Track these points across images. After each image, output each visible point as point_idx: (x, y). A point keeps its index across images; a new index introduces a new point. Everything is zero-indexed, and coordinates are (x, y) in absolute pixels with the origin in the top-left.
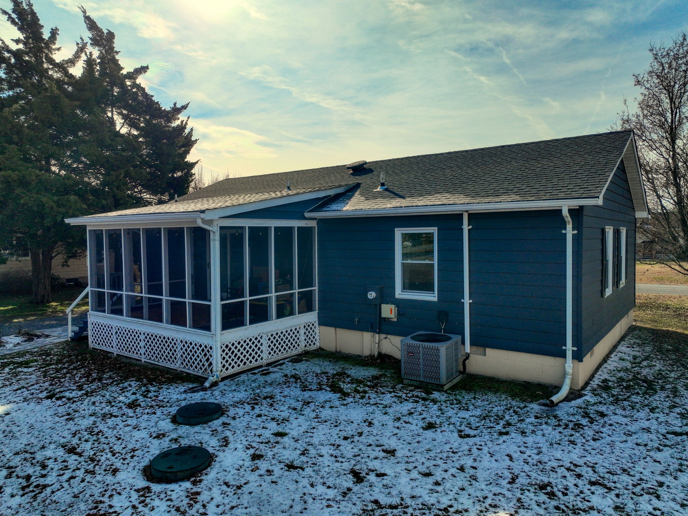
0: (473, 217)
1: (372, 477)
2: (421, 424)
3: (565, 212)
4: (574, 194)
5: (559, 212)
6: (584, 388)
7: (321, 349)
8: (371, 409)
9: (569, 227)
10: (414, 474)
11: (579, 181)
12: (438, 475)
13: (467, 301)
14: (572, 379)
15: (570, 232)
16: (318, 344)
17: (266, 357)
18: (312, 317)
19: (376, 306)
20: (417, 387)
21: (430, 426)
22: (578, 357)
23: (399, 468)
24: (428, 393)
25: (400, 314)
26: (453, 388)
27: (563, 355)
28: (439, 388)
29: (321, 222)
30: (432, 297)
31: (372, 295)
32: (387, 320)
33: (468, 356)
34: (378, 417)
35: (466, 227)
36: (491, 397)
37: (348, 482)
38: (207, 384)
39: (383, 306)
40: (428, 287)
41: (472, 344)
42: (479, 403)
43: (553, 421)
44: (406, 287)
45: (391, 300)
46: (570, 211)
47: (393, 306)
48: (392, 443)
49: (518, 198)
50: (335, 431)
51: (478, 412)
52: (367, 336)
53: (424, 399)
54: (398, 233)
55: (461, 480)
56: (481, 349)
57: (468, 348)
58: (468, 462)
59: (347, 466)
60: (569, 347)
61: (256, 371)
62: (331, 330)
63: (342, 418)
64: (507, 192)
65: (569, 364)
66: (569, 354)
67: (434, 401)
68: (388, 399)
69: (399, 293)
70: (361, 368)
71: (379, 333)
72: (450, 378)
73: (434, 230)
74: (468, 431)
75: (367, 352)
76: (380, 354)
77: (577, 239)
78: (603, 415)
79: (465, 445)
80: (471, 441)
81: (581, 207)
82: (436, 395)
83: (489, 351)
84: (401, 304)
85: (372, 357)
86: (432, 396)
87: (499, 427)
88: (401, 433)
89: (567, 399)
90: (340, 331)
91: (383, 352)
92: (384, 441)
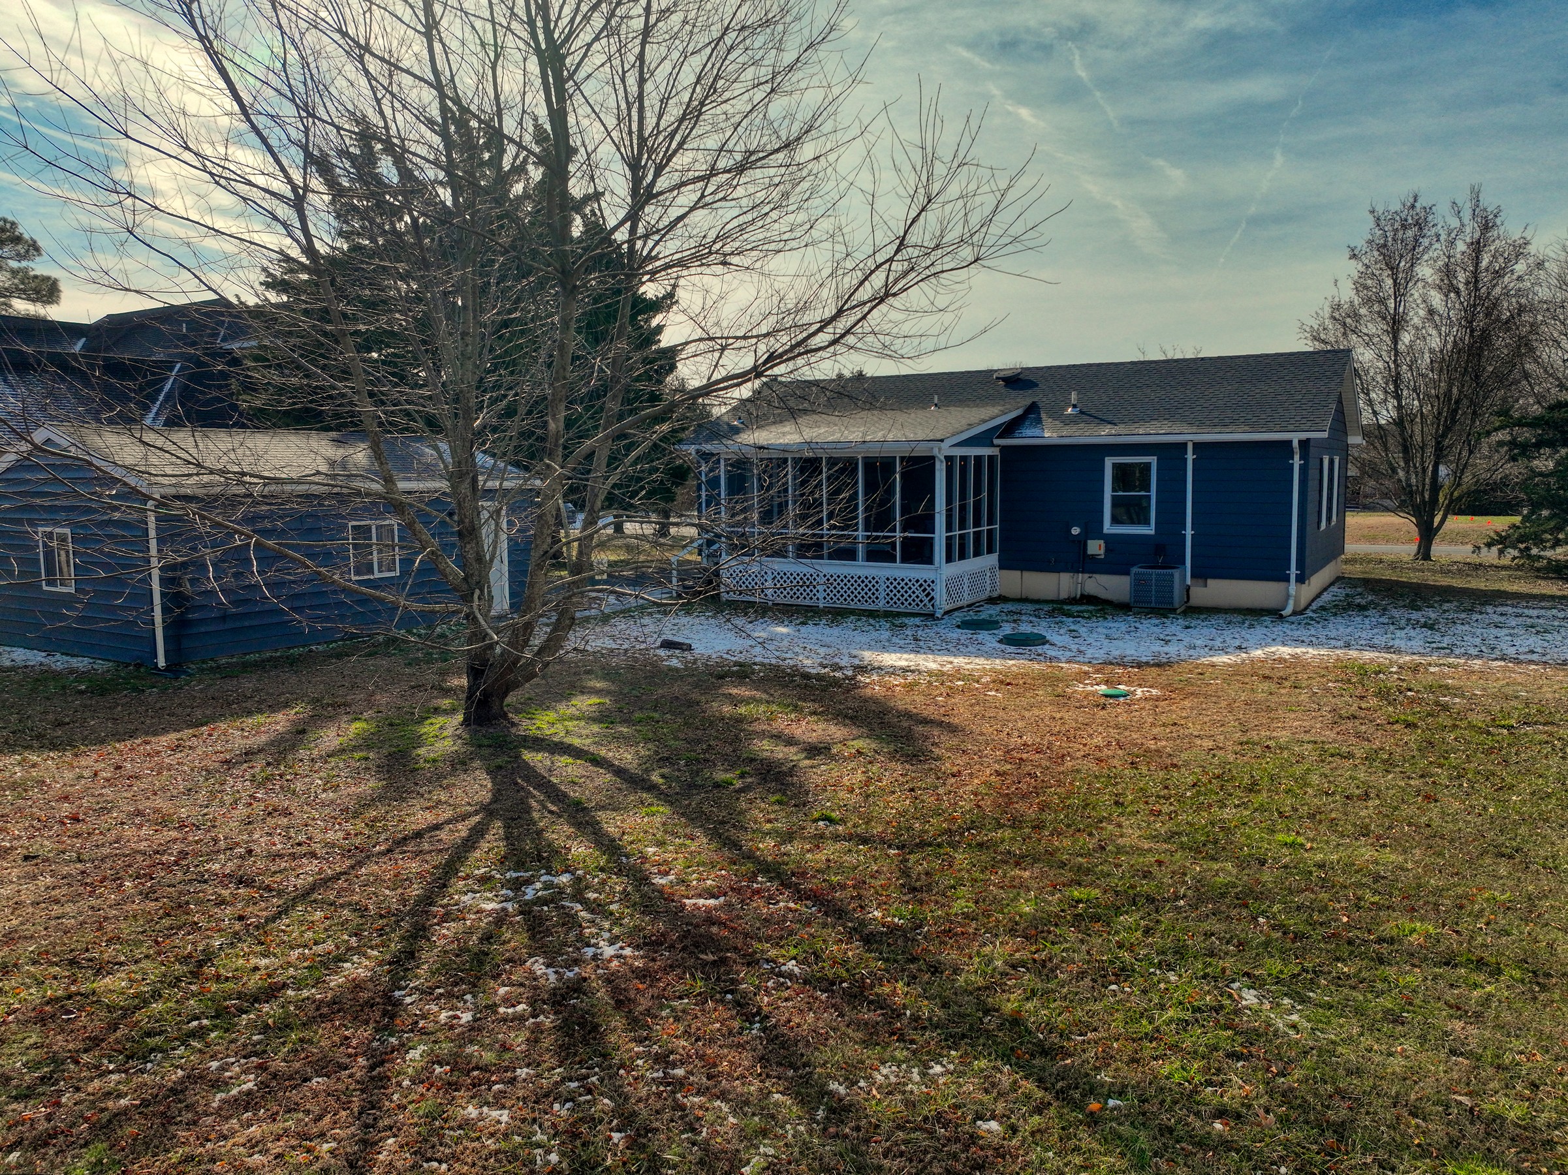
0: (1197, 446)
3: (1295, 444)
4: (1303, 427)
5: (1290, 442)
6: (1306, 609)
7: (1001, 596)
9: (1297, 457)
11: (1304, 413)
13: (1189, 532)
14: (1295, 602)
15: (1297, 462)
16: (998, 591)
18: (992, 559)
19: (1081, 543)
22: (1301, 579)
25: (1107, 550)
27: (1287, 579)
28: (1174, 611)
29: (1003, 449)
30: (1149, 530)
31: (1075, 531)
32: (1093, 558)
33: (1190, 588)
35: (1190, 457)
39: (1090, 542)
40: (1143, 520)
41: (1193, 576)
44: (1115, 520)
45: (1099, 535)
46: (1300, 442)
47: (1102, 542)
49: (1247, 428)
52: (1066, 577)
54: (1109, 462)
56: (1201, 581)
57: (1190, 580)
60: (1293, 571)
62: (1018, 573)
64: (1234, 422)
65: (1293, 587)
66: (1293, 578)
69: (1108, 527)
71: (1083, 572)
73: (1153, 460)
75: (1064, 595)
76: (1082, 595)
77: (1304, 469)
81: (1308, 440)
83: (1210, 581)
84: (1110, 540)
85: (1072, 599)
89: (1293, 615)
90: (1026, 574)
91: (1087, 592)
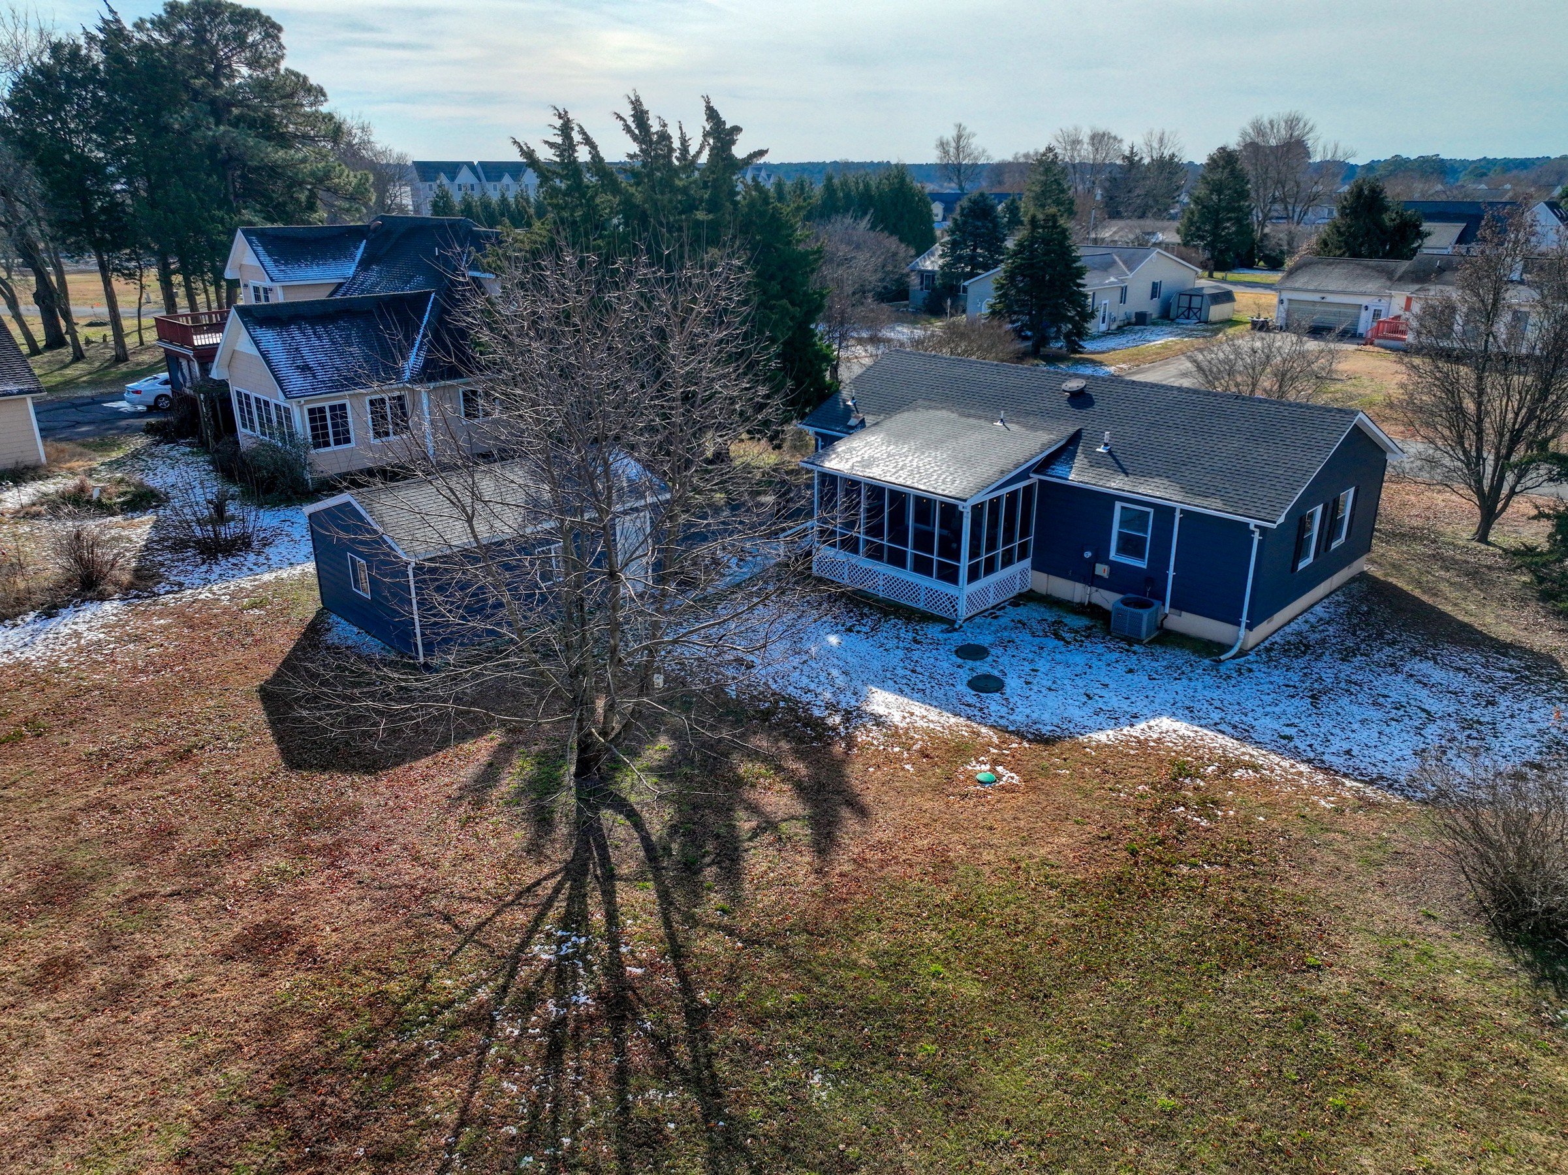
1: (1096, 697)
2: (1125, 669)
3: (1254, 527)
4: (1262, 513)
6: (1251, 649)
7: (1031, 590)
8: (1089, 656)
10: (1120, 698)
11: (1273, 494)
12: (1133, 699)
13: (1171, 573)
14: (1242, 643)
15: (1255, 537)
16: (1029, 586)
17: (992, 602)
18: (1027, 563)
19: (1091, 564)
20: (1122, 640)
21: (1131, 671)
22: (1250, 627)
23: (1111, 694)
24: (1130, 645)
25: (1111, 573)
26: (1150, 643)
27: (1239, 624)
28: (1139, 642)
30: (1142, 564)
31: (1088, 554)
32: (1099, 577)
33: (1166, 616)
34: (1095, 662)
35: (1177, 519)
36: (1178, 652)
37: (1085, 699)
38: (957, 626)
39: (1097, 565)
40: (1141, 556)
41: (1171, 606)
42: (1167, 656)
43: (1215, 673)
44: (1121, 550)
45: (1105, 560)
46: (1257, 526)
47: (1106, 567)
48: (1106, 680)
49: (1221, 505)
50: (1068, 670)
51: (1165, 663)
52: (1079, 587)
53: (1127, 651)
54: (1118, 505)
55: (1146, 702)
56: (1178, 612)
57: (1167, 609)
58: (1151, 694)
59: (1082, 691)
60: (1244, 620)
61: (986, 614)
62: (1044, 576)
63: (1070, 662)
64: (1215, 493)
65: (1243, 631)
66: (1243, 625)
67: (1135, 653)
68: (1100, 648)
69: (1113, 555)
70: (1075, 617)
71: (1091, 585)
72: (1148, 635)
73: (1151, 510)
74: (1155, 676)
75: (1077, 600)
76: (1090, 603)
77: (1261, 543)
78: (1250, 670)
79: (1151, 684)
80: (1155, 682)
82: (1136, 648)
83: (1184, 613)
84: (1114, 566)
85: (1081, 604)
86: (1134, 648)
87: (1176, 675)
88: (1111, 674)
89: (1234, 657)
90: (1051, 577)
91: (1093, 601)
92: (1101, 678)
